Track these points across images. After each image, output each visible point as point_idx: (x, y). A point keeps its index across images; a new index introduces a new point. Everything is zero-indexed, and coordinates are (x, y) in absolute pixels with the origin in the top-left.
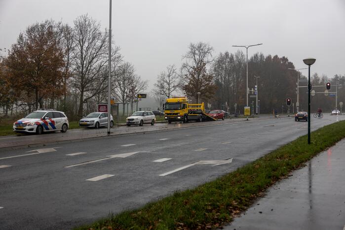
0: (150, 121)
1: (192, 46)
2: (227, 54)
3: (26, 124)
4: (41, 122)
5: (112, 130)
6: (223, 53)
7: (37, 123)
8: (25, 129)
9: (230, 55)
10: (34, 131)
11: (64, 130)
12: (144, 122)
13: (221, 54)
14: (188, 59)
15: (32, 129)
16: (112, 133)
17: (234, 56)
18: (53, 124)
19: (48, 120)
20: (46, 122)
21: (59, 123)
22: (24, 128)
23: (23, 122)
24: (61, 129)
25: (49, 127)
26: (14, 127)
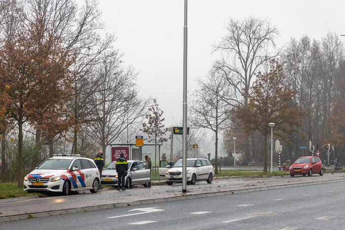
0: (207, 177)
1: (234, 26)
2: (305, 42)
3: (47, 179)
4: (69, 175)
5: (189, 187)
6: (298, 40)
7: (63, 177)
8: (46, 187)
9: (311, 43)
10: (60, 190)
11: (96, 188)
12: (198, 178)
13: (293, 42)
14: (225, 52)
15: (57, 187)
16: (188, 192)
17: (321, 46)
18: (82, 178)
19: (76, 173)
20: (74, 176)
21: (90, 178)
22: (45, 184)
23: (43, 176)
24: (91, 188)
25: (78, 183)
26: (27, 183)
